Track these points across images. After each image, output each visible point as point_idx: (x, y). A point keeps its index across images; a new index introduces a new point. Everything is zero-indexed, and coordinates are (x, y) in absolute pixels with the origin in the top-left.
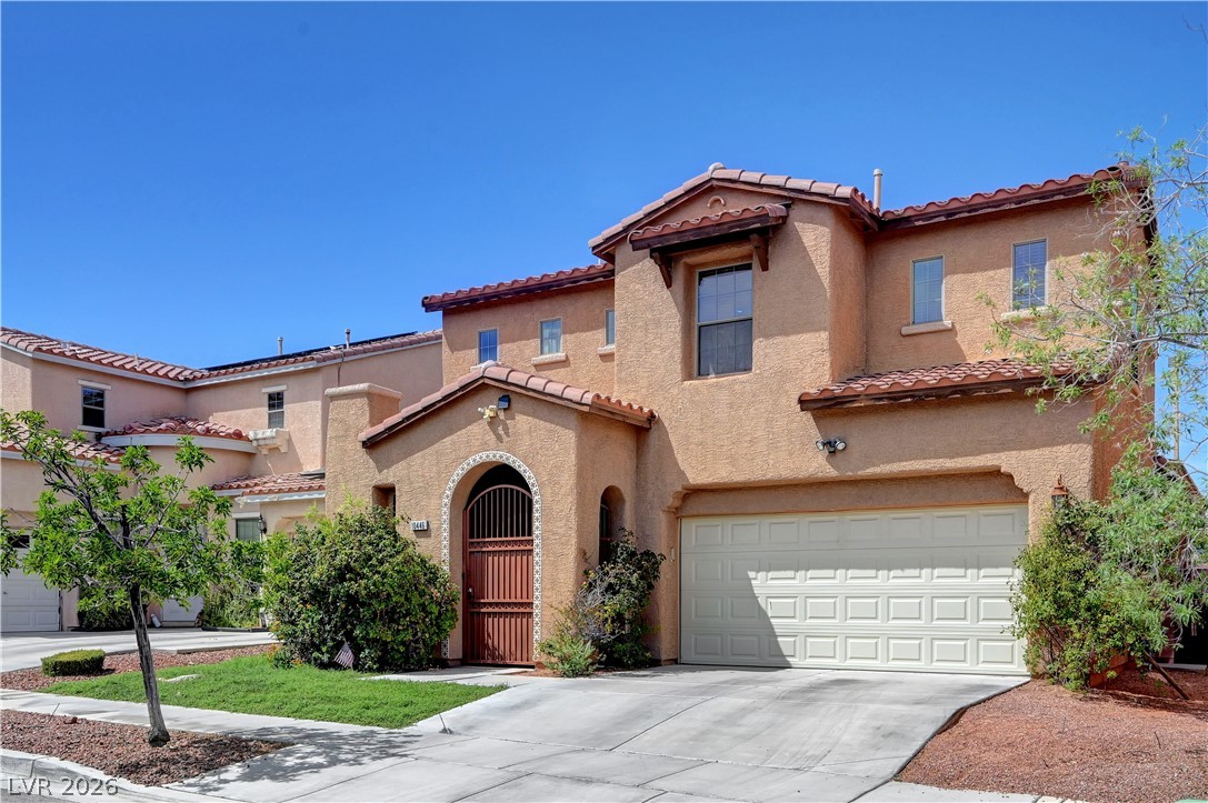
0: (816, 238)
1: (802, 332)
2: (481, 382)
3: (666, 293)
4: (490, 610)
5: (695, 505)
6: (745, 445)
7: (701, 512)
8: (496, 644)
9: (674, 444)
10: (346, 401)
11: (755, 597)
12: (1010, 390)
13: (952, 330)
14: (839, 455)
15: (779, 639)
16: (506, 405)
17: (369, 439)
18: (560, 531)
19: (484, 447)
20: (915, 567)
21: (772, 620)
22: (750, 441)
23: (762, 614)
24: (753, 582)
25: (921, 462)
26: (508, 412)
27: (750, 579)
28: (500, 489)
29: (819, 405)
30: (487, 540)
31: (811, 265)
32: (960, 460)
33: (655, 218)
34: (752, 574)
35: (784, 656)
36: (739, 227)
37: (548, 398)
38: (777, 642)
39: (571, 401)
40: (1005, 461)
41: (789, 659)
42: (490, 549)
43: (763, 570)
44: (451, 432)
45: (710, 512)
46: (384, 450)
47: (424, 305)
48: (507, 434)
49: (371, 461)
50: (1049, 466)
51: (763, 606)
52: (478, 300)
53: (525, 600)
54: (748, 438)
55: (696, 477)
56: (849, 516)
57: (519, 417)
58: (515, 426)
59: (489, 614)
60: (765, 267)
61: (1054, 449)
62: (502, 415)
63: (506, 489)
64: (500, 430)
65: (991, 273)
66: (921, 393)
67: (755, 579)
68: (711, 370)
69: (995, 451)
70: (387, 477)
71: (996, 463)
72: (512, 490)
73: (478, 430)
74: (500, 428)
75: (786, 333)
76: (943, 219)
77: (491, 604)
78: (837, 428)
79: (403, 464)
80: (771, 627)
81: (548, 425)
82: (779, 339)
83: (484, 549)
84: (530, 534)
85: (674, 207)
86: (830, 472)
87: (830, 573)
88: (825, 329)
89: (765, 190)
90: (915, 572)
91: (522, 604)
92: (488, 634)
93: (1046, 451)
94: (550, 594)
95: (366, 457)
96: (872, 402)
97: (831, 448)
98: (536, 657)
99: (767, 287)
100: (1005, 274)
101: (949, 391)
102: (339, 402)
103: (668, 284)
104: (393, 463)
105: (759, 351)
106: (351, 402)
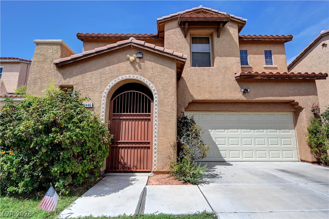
0: (233, 31)
1: (231, 57)
2: (130, 44)
3: (184, 39)
4: (123, 145)
5: (194, 107)
6: (214, 88)
7: (194, 109)
8: (126, 161)
9: (188, 86)
10: (46, 46)
11: (211, 138)
12: (302, 78)
13: (251, 68)
14: (246, 94)
15: (221, 152)
16: (141, 56)
17: (60, 63)
18: (168, 110)
19: (128, 72)
20: (262, 129)
21: (218, 146)
22: (216, 87)
23: (214, 143)
24: (210, 133)
25: (272, 97)
26: (141, 60)
27: (209, 132)
28: (131, 93)
29: (245, 77)
30: (123, 114)
31: (233, 38)
32: (283, 98)
34: (210, 130)
35: (222, 157)
37: (165, 54)
38: (220, 153)
40: (297, 99)
41: (224, 158)
42: (124, 118)
43: (214, 129)
44: (109, 64)
45: (198, 109)
46: (68, 70)
47: (77, 36)
48: (141, 68)
49: (60, 74)
50: (308, 101)
51: (214, 141)
53: (147, 141)
54: (215, 86)
55: (198, 97)
56: (241, 113)
57: (146, 62)
58: (144, 65)
59: (122, 148)
60: (218, 37)
61: (309, 96)
62: (138, 60)
63: (134, 93)
64: (137, 66)
65: (260, 56)
66: (277, 77)
67: (211, 132)
68: (197, 65)
69: (293, 96)
70: (69, 82)
71: (294, 99)
73: (125, 65)
74: (137, 65)
77: (123, 143)
78: (246, 86)
79: (80, 76)
80: (217, 148)
81: (162, 66)
82: (225, 58)
83: (121, 118)
84: (149, 112)
86: (244, 99)
87: (236, 130)
88: (239, 57)
90: (262, 130)
91: (145, 143)
92: (121, 157)
93: (307, 97)
94: (162, 138)
95: (57, 72)
96: (262, 78)
97: (245, 92)
98: (155, 169)
99: (219, 43)
100: (263, 56)
101: (285, 77)
102: (42, 46)
103: (185, 37)
104: (73, 76)
105: (218, 61)
106: (50, 47)
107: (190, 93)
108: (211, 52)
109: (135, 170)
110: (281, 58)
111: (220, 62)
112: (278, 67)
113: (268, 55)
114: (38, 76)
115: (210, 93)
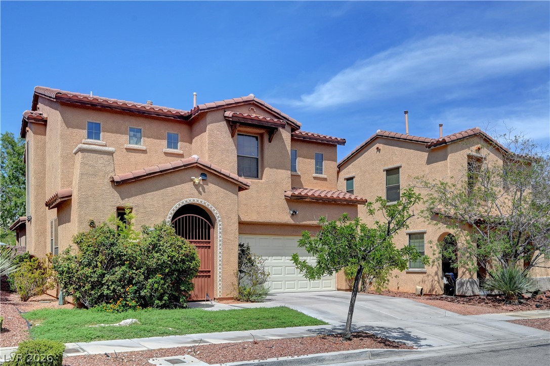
0: (286, 135)
1: (282, 169)
2: (195, 165)
3: (231, 140)
6: (263, 208)
12: (345, 203)
13: (299, 176)
14: (295, 216)
16: (204, 178)
18: (231, 239)
19: (192, 195)
22: (265, 207)
26: (205, 181)
28: (189, 216)
29: (295, 198)
31: (285, 145)
33: (229, 107)
36: (274, 125)
44: (171, 185)
46: (125, 188)
48: (204, 192)
49: (116, 192)
53: (207, 270)
54: (264, 205)
55: (245, 217)
57: (210, 185)
58: (208, 189)
60: (270, 141)
62: (202, 183)
63: (193, 217)
65: (309, 160)
70: (127, 203)
72: (196, 217)
73: (188, 186)
74: (200, 188)
75: (277, 168)
79: (140, 197)
81: (225, 191)
82: (275, 170)
84: (209, 239)
85: (237, 105)
86: (291, 221)
87: (280, 258)
88: (289, 170)
89: (273, 113)
91: (206, 272)
94: (226, 266)
95: (112, 189)
96: (311, 200)
97: (294, 214)
98: (220, 296)
99: (270, 149)
100: (313, 161)
101: (331, 200)
102: (89, 154)
103: (233, 136)
104: (132, 196)
105: (268, 173)
106: (99, 156)
108: (259, 157)
110: (332, 166)
111: (270, 175)
112: (328, 178)
113: (319, 160)
114: (90, 193)
115: (258, 213)
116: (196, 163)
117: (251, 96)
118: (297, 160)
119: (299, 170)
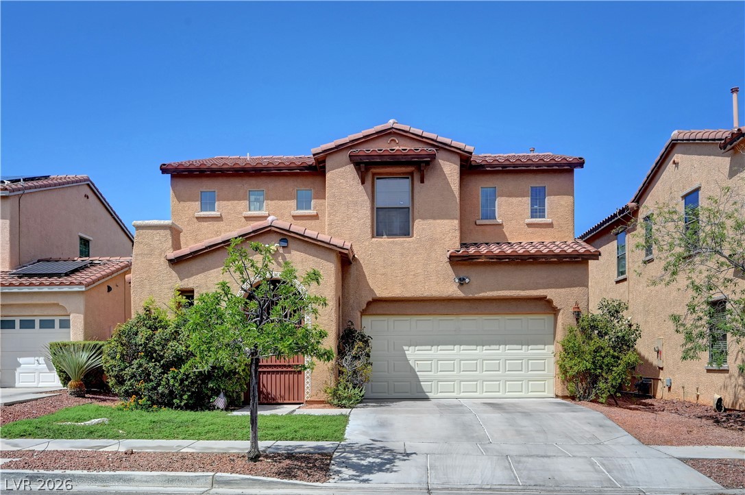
0: (450, 169)
1: (444, 219)
2: (270, 228)
3: (361, 187)
4: (265, 370)
5: (376, 308)
6: (411, 277)
7: (379, 313)
8: (269, 390)
9: (366, 274)
10: (150, 231)
11: (407, 361)
12: (556, 260)
13: (501, 225)
14: (465, 286)
15: (422, 383)
16: (285, 244)
17: (176, 258)
20: (496, 345)
21: (418, 373)
22: (414, 275)
23: (412, 370)
24: (406, 352)
25: (508, 292)
26: (286, 249)
27: (404, 351)
31: (448, 183)
32: (527, 292)
33: (355, 143)
34: (405, 348)
35: (425, 392)
36: (417, 158)
37: (319, 243)
38: (421, 385)
39: (336, 246)
40: (550, 293)
41: (427, 394)
43: (413, 346)
45: (384, 313)
46: (184, 267)
49: (174, 272)
50: (569, 297)
51: (413, 366)
52: (206, 171)
53: (297, 363)
54: (412, 273)
55: (381, 293)
56: (462, 317)
57: (293, 252)
58: (291, 258)
59: (264, 373)
60: (422, 181)
61: (572, 289)
62: (281, 250)
64: (280, 259)
65: (520, 199)
66: (513, 257)
67: (408, 350)
68: (384, 233)
69: (545, 288)
70: (188, 283)
71: (545, 294)
74: (280, 258)
75: (434, 218)
76: (501, 169)
77: (265, 366)
78: (464, 271)
79: (202, 275)
80: (417, 377)
81: (316, 259)
82: (431, 221)
85: (368, 139)
86: (459, 294)
87: (451, 347)
88: (456, 219)
89: (424, 140)
90: (497, 347)
91: (295, 366)
92: (263, 385)
93: (568, 290)
96: (488, 260)
97: (462, 282)
98: (308, 398)
99: (426, 192)
100: (528, 200)
101: (527, 257)
102: (144, 231)
103: (363, 183)
104: (192, 275)
105: (419, 225)
107: (368, 285)
108: (410, 206)
109: (282, 402)
110: (562, 203)
111: (423, 229)
112: (555, 223)
113: (538, 198)
114: (145, 276)
115: (404, 285)
116: (270, 226)
117: (391, 123)
118: (496, 202)
119: (500, 216)
